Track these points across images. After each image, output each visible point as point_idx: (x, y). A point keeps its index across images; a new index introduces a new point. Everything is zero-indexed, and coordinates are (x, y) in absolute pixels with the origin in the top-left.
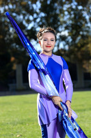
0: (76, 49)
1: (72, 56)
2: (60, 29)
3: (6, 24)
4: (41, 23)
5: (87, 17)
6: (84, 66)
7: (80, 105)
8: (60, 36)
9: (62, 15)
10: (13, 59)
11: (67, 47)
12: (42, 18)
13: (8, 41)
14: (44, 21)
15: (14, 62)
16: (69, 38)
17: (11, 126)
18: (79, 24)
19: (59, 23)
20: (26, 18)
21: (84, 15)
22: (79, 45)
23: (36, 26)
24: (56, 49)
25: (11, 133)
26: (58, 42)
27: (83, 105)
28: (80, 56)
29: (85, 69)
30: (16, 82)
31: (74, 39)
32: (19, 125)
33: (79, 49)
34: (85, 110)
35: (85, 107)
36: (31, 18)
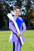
0: (28, 15)
1: (26, 17)
2: (22, 7)
3: (2, 4)
4: (15, 5)
5: (33, 3)
6: (31, 21)
7: (28, 35)
8: (22, 10)
9: (23, 2)
10: (4, 17)
11: (24, 14)
12: (15, 2)
13: (2, 11)
14: (16, 4)
15: (5, 18)
16: (26, 10)
17: (2, 42)
18: (29, 5)
19: (22, 5)
20: (10, 2)
21: (31, 2)
22: (29, 13)
23: (13, 6)
24: (20, 14)
25: (2, 45)
26: (21, 12)
27: (30, 35)
28: (29, 17)
29: (31, 22)
30: (5, 26)
31: (27, 11)
32: (5, 42)
33: (29, 14)
34: (30, 37)
35: (30, 36)
36: (11, 2)
